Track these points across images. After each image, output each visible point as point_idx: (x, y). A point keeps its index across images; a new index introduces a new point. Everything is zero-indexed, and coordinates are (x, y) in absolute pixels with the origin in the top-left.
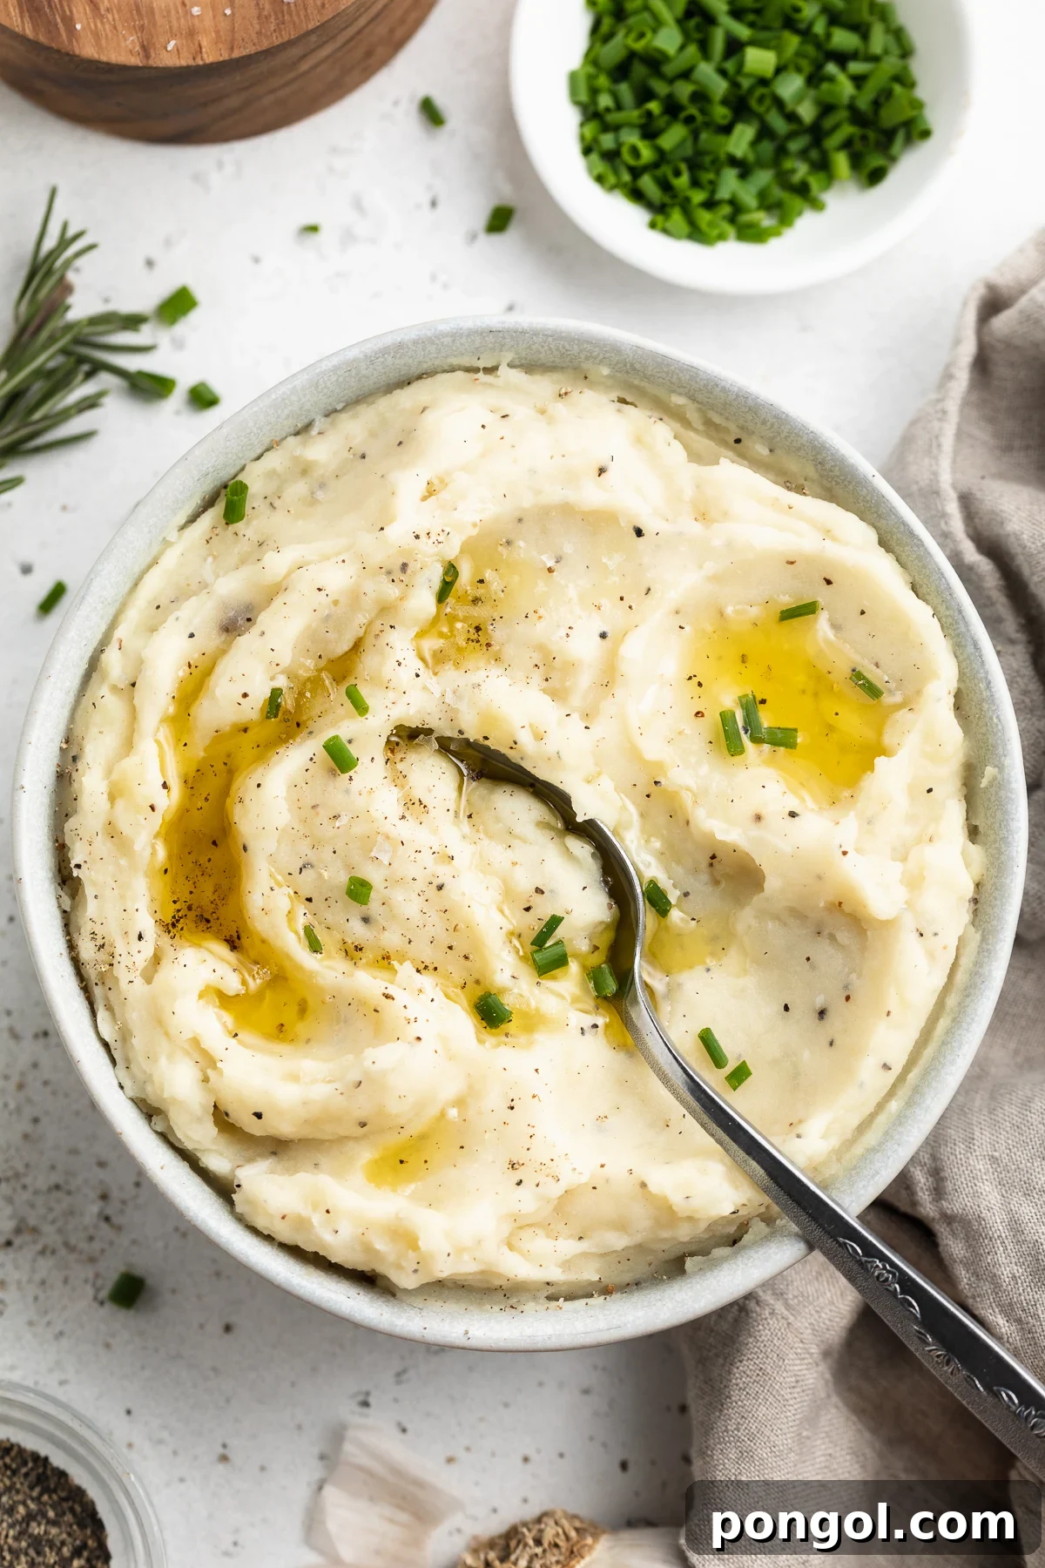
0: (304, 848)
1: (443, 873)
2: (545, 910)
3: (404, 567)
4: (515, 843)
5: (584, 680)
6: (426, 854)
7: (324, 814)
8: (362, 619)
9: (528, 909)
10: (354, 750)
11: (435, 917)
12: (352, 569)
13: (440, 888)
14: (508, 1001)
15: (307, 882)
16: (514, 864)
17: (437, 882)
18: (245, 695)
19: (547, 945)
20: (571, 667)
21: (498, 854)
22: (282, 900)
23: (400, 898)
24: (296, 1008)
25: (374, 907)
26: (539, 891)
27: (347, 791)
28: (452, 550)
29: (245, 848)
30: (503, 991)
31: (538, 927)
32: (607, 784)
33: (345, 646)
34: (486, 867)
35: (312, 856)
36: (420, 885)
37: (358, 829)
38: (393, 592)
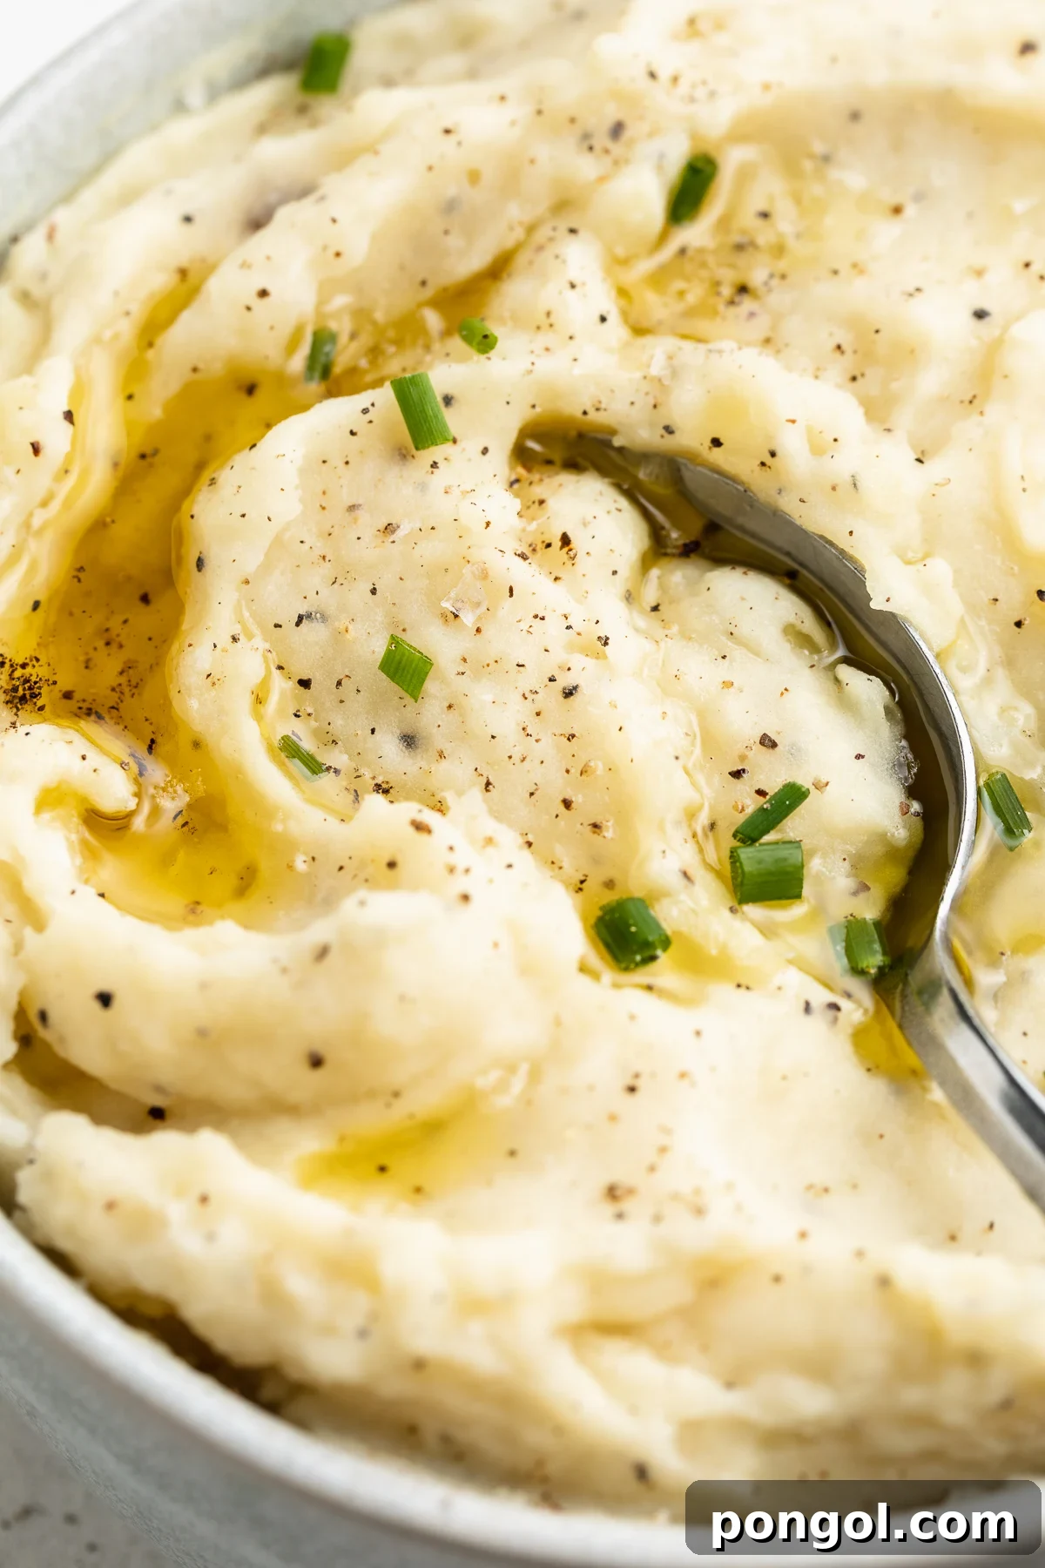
0: (316, 578)
1: (583, 671)
2: (772, 775)
3: (617, 130)
4: (737, 653)
5: (931, 381)
6: (554, 626)
7: (368, 524)
8: (516, 212)
9: (737, 774)
10: (452, 420)
11: (548, 747)
12: (516, 110)
13: (569, 693)
14: (669, 915)
15: (309, 646)
16: (728, 684)
17: (565, 681)
18: (263, 293)
19: (766, 838)
20: (908, 355)
21: (699, 668)
22: (250, 664)
23: (489, 698)
24: (233, 881)
25: (430, 714)
26: (768, 742)
27: (423, 487)
28: (717, 119)
29: (200, 564)
30: (659, 894)
31: (752, 804)
32: (940, 568)
33: (474, 261)
34: (670, 684)
35: (328, 599)
36: (532, 678)
37: (432, 550)
38: (586, 168)
